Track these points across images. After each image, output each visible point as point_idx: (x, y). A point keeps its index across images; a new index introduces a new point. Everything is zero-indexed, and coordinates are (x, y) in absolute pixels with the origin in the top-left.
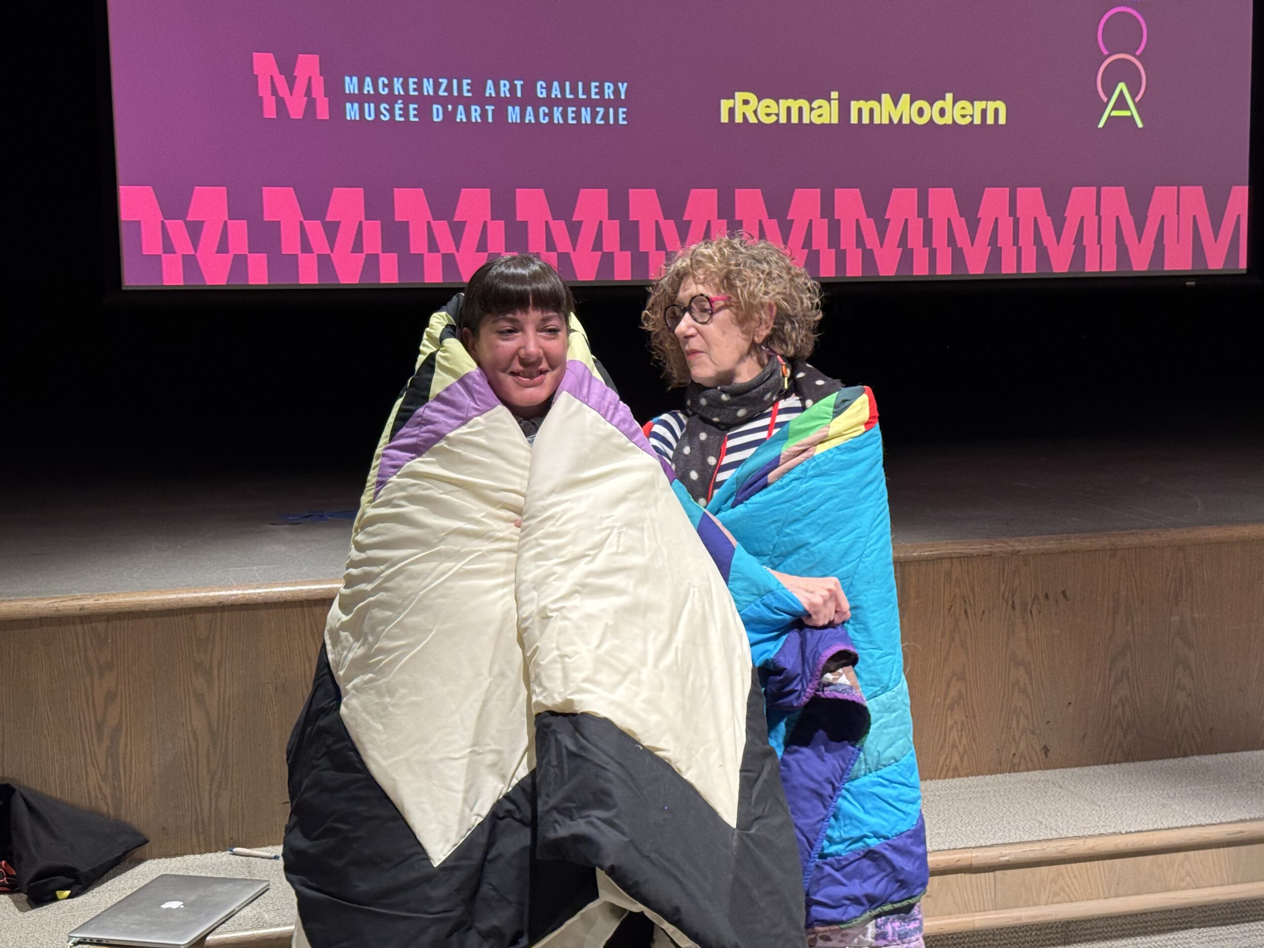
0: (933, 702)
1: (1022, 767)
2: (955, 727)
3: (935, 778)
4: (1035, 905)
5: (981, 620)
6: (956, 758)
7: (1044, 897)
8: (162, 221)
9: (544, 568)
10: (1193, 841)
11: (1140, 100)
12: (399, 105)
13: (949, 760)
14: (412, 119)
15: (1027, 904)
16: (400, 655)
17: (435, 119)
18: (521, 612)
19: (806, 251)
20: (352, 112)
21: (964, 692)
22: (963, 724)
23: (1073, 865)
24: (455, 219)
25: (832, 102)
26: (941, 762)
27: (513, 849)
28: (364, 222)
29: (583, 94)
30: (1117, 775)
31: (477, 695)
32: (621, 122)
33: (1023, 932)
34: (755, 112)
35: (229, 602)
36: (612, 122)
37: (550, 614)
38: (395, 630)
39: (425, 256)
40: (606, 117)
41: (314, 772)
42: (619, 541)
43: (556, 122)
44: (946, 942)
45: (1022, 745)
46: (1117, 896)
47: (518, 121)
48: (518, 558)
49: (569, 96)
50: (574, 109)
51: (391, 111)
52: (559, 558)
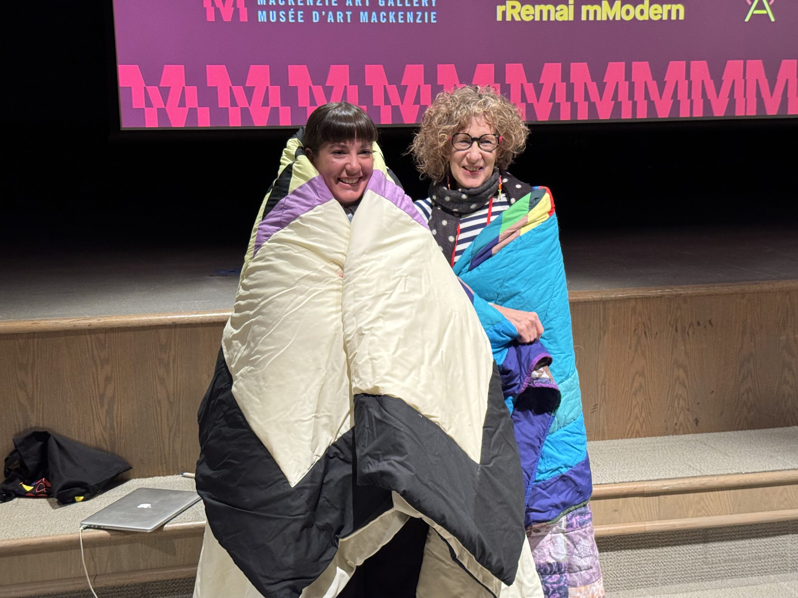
0: (623, 390)
1: (681, 432)
2: (637, 406)
3: (624, 438)
4: (685, 517)
5: (655, 337)
6: (638, 426)
7: (691, 513)
8: (145, 87)
9: (360, 302)
10: (790, 479)
11: (773, 4)
12: (291, 12)
13: (633, 426)
14: (300, 21)
15: (680, 517)
16: (271, 355)
17: (314, 21)
18: (345, 331)
19: (552, 103)
20: (262, 17)
21: (643, 384)
22: (643, 404)
23: (711, 493)
24: (327, 85)
25: (570, 6)
26: (628, 428)
27: (340, 477)
28: (270, 87)
29: (408, 3)
30: (742, 437)
31: (318, 381)
32: (433, 21)
33: (677, 534)
34: (519, 14)
35: (179, 323)
36: (426, 21)
37: (364, 332)
38: (268, 340)
39: (308, 109)
40: (423, 18)
41: (216, 427)
42: (405, 285)
43: (391, 21)
44: (627, 540)
45: (681, 418)
46: (739, 512)
47: (367, 21)
48: (344, 295)
49: (399, 5)
50: (402, 13)
51: (287, 16)
52: (369, 295)
